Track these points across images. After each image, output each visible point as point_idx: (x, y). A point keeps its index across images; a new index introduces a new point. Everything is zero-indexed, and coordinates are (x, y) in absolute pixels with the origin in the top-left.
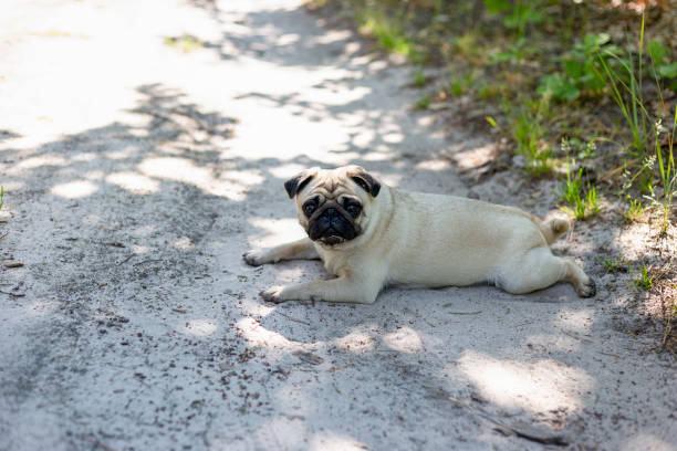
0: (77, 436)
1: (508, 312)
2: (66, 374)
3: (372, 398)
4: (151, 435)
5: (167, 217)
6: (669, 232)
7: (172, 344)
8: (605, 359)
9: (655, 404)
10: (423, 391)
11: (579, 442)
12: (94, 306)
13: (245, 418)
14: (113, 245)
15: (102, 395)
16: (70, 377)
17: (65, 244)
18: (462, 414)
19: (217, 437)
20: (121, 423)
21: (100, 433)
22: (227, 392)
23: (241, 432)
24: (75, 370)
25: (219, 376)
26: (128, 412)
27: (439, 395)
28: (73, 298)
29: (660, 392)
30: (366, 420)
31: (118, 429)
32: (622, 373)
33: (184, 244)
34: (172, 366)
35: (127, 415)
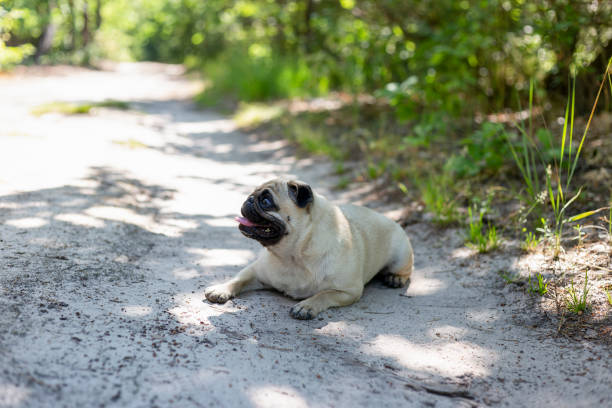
0: (14, 374)
1: (418, 313)
2: (6, 336)
3: (293, 363)
4: (84, 377)
5: (108, 242)
6: (561, 256)
7: (108, 321)
8: (506, 344)
9: (552, 372)
10: (340, 360)
11: (484, 396)
12: (37, 295)
13: (173, 370)
14: (58, 258)
15: (40, 350)
16: (9, 338)
17: (13, 255)
18: (376, 376)
19: (146, 380)
20: (56, 368)
21: (36, 373)
22: (157, 353)
23: (170, 378)
24: (15, 333)
25: (151, 342)
26: (64, 361)
27: (355, 363)
28: (18, 289)
29: (557, 364)
30: (287, 376)
31: (53, 372)
32: (522, 352)
33: (123, 259)
34: (107, 334)
35: (63, 364)
